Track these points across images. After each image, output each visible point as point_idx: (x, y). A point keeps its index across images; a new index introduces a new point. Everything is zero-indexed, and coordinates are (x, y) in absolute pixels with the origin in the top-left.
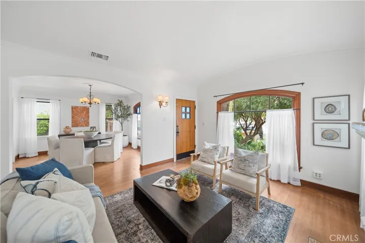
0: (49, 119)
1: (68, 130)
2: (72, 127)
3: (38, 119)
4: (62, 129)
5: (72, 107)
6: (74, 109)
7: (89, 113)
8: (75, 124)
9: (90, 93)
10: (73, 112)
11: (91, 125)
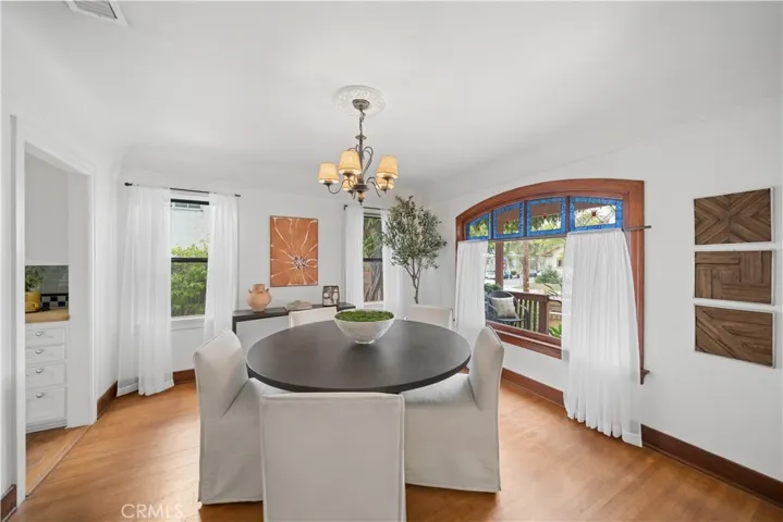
0: (206, 261)
1: (261, 299)
2: (272, 285)
3: (174, 260)
4: (246, 296)
5: (271, 218)
6: (276, 224)
7: (317, 241)
8: (280, 278)
9: (361, 138)
10: (273, 235)
11: (324, 280)
